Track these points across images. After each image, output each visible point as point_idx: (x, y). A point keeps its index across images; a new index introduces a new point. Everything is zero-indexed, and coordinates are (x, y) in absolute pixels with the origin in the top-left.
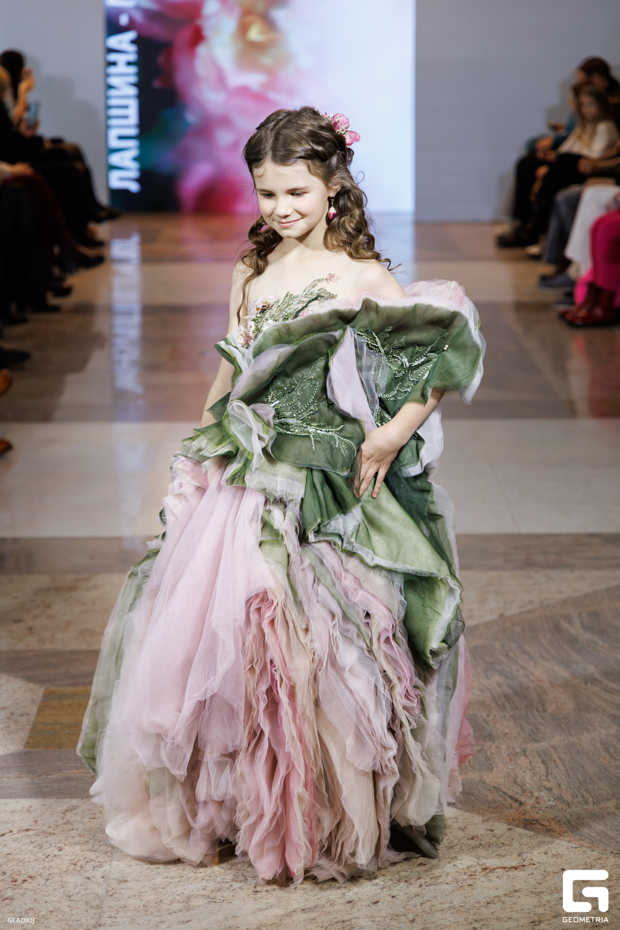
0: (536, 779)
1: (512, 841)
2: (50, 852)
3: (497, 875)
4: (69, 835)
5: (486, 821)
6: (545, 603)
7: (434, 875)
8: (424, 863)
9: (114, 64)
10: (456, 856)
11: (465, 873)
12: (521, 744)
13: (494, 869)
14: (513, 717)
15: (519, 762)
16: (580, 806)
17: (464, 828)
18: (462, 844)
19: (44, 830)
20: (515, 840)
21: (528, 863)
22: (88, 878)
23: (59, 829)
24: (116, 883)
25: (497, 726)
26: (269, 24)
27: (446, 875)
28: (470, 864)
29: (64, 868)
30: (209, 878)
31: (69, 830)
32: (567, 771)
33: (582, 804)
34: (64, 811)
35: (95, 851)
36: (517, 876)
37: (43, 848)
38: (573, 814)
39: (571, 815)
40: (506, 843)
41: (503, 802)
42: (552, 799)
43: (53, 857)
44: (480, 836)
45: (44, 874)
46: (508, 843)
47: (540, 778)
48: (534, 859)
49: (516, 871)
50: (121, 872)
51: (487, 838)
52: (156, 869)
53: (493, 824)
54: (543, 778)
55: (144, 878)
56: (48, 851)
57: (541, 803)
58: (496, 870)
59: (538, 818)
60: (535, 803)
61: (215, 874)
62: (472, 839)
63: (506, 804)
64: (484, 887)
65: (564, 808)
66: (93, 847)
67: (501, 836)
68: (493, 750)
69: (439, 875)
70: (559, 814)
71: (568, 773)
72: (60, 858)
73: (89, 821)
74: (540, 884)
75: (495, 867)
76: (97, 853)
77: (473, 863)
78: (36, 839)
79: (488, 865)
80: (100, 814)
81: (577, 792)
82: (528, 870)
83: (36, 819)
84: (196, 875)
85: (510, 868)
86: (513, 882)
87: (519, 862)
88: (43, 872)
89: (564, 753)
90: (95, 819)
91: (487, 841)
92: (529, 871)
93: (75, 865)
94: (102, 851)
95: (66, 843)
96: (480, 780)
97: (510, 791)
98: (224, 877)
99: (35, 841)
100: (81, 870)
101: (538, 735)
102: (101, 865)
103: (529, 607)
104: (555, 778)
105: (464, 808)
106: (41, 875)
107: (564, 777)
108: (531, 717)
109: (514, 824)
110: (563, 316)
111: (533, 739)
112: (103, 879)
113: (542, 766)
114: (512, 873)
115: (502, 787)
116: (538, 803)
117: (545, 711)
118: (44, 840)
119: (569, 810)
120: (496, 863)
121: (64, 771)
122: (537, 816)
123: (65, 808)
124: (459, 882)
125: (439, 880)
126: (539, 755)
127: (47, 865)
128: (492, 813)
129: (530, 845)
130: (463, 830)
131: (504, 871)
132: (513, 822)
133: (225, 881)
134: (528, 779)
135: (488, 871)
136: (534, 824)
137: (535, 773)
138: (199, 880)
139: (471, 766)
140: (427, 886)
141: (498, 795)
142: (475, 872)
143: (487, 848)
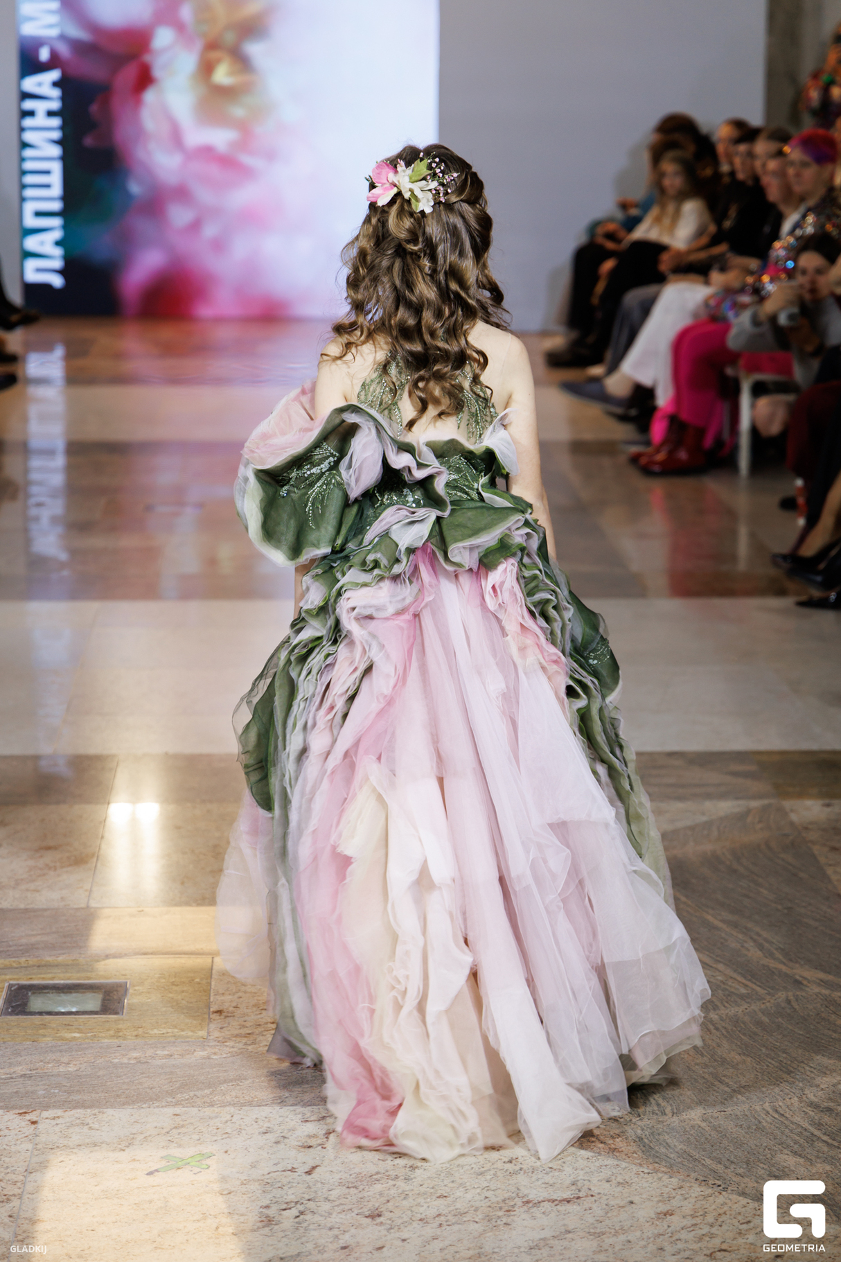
1: (564, 1165)
3: (543, 1211)
7: (458, 1211)
8: (445, 1195)
9: (31, 113)
10: (488, 1185)
11: (501, 1208)
13: (539, 1202)
16: (655, 1117)
18: (497, 1168)
20: (568, 1163)
21: (585, 1194)
24: (28, 1224)
26: (242, 62)
27: (475, 1211)
28: (506, 1195)
33: (657, 1114)
36: (570, 1211)
38: (645, 1128)
39: (643, 1130)
40: (555, 1167)
44: (520, 1158)
46: (558, 1167)
48: (592, 1189)
49: (568, 1205)
58: (542, 1204)
59: (598, 1133)
62: (510, 1162)
64: (526, 1227)
65: (634, 1121)
69: (466, 1210)
70: (626, 1128)
74: (601, 1222)
75: (540, 1199)
76: (2, 1184)
77: (510, 1194)
79: (531, 1197)
80: (7, 1131)
82: (585, 1203)
85: (560, 1201)
86: (564, 1219)
87: (573, 1192)
90: (1, 1137)
91: (530, 1165)
92: (587, 1205)
94: (9, 1181)
102: (8, 1200)
110: (635, 459)
112: (11, 1219)
114: (563, 1208)
119: (639, 1123)
120: (541, 1194)
124: (492, 1219)
125: (466, 1217)
129: (587, 1169)
131: (553, 1205)
135: (531, 1205)
136: (593, 1142)
140: (449, 1225)
142: (513, 1206)
143: (530, 1174)
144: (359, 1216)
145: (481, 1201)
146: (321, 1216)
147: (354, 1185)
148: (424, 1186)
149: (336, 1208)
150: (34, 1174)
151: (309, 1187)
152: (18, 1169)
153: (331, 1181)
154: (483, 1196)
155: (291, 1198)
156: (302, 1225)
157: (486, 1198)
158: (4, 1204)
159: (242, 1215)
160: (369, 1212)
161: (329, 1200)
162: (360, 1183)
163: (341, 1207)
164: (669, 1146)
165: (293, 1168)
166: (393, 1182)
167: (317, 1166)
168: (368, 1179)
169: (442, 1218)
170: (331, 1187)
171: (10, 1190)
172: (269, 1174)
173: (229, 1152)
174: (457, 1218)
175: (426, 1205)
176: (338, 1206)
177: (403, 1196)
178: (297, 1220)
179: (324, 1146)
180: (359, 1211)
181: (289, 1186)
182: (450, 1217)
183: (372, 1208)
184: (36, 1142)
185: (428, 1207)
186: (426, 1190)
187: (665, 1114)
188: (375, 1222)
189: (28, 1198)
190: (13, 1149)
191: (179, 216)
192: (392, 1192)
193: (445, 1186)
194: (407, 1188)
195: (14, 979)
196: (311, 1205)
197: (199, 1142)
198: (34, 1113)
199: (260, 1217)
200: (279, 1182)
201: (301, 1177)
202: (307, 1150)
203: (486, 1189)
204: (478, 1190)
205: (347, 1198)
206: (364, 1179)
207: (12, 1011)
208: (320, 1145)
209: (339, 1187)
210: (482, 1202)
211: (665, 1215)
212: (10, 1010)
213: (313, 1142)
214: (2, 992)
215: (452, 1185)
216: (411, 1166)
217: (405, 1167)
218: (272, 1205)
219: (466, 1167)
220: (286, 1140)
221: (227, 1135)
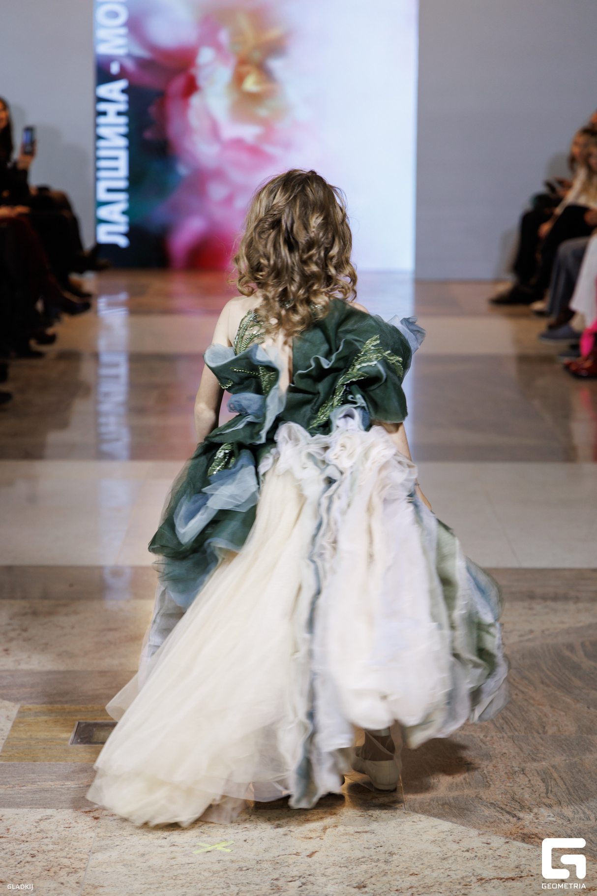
0: (535, 797)
1: (509, 854)
2: (22, 858)
3: (493, 886)
4: (42, 843)
5: (483, 834)
6: (547, 633)
7: (426, 884)
8: (416, 873)
9: (104, 114)
10: (450, 867)
11: (460, 883)
12: (520, 764)
13: (490, 880)
14: (512, 738)
15: (518, 780)
16: (582, 822)
17: (458, 841)
18: (457, 855)
19: (17, 838)
20: (513, 853)
21: (526, 875)
22: (62, 884)
23: (33, 837)
24: (91, 888)
25: (494, 746)
26: (266, 74)
27: (439, 885)
28: (464, 875)
29: (37, 873)
30: (189, 885)
31: (43, 838)
32: (568, 789)
33: (583, 820)
34: (38, 821)
35: (70, 858)
36: (514, 886)
37: (15, 855)
38: (574, 829)
39: (572, 830)
40: (503, 855)
41: (500, 817)
42: (552, 815)
43: (25, 863)
44: (475, 848)
45: (15, 879)
46: (505, 855)
47: (540, 795)
48: (532, 871)
49: (513, 881)
50: (97, 878)
51: (483, 850)
52: (133, 876)
53: (489, 838)
54: (542, 795)
55: (121, 884)
56: (21, 858)
57: (540, 819)
58: (492, 881)
59: (537, 832)
60: (534, 819)
61: (196, 881)
62: (468, 851)
63: (503, 819)
65: (565, 824)
66: (69, 854)
67: (498, 849)
68: (490, 768)
69: (432, 884)
70: (559, 829)
71: (569, 791)
72: (32, 864)
73: (64, 830)
74: (539, 894)
75: (491, 878)
76: (71, 860)
77: (467, 873)
78: (8, 846)
79: (483, 876)
80: (76, 824)
81: (578, 809)
82: (526, 881)
83: (8, 827)
84: (176, 881)
85: (507, 879)
86: (509, 892)
87: (516, 873)
88: (15, 877)
89: (565, 772)
90: (71, 828)
91: (483, 853)
92: (527, 882)
93: (48, 871)
94: (77, 858)
95: (39, 850)
96: (476, 796)
97: (508, 807)
98: (205, 883)
99: (6, 848)
100: (54, 875)
101: (538, 755)
102: (76, 872)
103: (531, 636)
104: (556, 795)
105: (458, 822)
106: (12, 880)
107: (564, 795)
108: (530, 738)
109: (512, 838)
110: (567, 367)
111: (532, 758)
112: (78, 885)
113: (542, 784)
114: (509, 884)
115: (499, 803)
116: (537, 819)
117: (545, 733)
118: (17, 847)
119: (569, 826)
120: (492, 874)
121: (39, 783)
122: (536, 831)
123: (39, 817)
124: (453, 891)
125: (432, 889)
126: (538, 773)
127: (19, 870)
128: (489, 827)
129: (528, 857)
130: (458, 843)
131: (501, 881)
132: (511, 836)
133: (206, 887)
134: (527, 796)
135: (483, 881)
136: (533, 838)
137: (534, 790)
138: (179, 886)
139: (466, 783)
141: (495, 810)
142: (470, 882)
143: (483, 860)
144: (348, 887)
145: (444, 878)
146: (319, 886)
147: (345, 865)
148: (399, 867)
149: (331, 881)
150: (96, 854)
151: (310, 866)
152: (84, 850)
153: (327, 862)
154: (446, 874)
155: (295, 873)
156: (304, 893)
157: (449, 876)
158: (73, 874)
159: (257, 885)
160: (357, 884)
161: (325, 876)
162: (349, 864)
163: (335, 881)
164: (593, 842)
165: (297, 852)
166: (376, 864)
167: (316, 852)
168: (356, 861)
169: (414, 889)
170: (327, 867)
171: (77, 865)
172: (278, 856)
173: (247, 841)
174: (425, 889)
175: (401, 880)
176: (332, 879)
177: (383, 874)
178: (300, 889)
179: (322, 838)
180: (349, 883)
181: (294, 865)
182: (420, 889)
183: (359, 881)
184: (98, 832)
185: (403, 881)
186: (401, 869)
187: (590, 820)
188: (361, 892)
189: (91, 870)
190: (80, 836)
191: (217, 192)
192: (375, 870)
193: (416, 867)
194: (387, 868)
195: (82, 719)
196: (311, 878)
197: (225, 833)
198: (97, 811)
199: (271, 887)
200: (286, 862)
201: (303, 859)
202: (308, 840)
203: (448, 869)
204: (442, 871)
205: (339, 874)
206: (352, 861)
207: (81, 741)
208: (318, 837)
209: (333, 867)
210: (446, 879)
211: (589, 890)
212: (79, 741)
213: (313, 835)
214: (73, 728)
215: (422, 866)
216: (390, 853)
217: (385, 853)
218: (280, 878)
219: (433, 854)
220: (292, 833)
221: (246, 829)
